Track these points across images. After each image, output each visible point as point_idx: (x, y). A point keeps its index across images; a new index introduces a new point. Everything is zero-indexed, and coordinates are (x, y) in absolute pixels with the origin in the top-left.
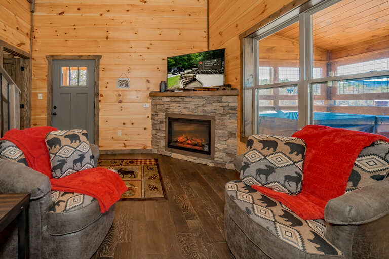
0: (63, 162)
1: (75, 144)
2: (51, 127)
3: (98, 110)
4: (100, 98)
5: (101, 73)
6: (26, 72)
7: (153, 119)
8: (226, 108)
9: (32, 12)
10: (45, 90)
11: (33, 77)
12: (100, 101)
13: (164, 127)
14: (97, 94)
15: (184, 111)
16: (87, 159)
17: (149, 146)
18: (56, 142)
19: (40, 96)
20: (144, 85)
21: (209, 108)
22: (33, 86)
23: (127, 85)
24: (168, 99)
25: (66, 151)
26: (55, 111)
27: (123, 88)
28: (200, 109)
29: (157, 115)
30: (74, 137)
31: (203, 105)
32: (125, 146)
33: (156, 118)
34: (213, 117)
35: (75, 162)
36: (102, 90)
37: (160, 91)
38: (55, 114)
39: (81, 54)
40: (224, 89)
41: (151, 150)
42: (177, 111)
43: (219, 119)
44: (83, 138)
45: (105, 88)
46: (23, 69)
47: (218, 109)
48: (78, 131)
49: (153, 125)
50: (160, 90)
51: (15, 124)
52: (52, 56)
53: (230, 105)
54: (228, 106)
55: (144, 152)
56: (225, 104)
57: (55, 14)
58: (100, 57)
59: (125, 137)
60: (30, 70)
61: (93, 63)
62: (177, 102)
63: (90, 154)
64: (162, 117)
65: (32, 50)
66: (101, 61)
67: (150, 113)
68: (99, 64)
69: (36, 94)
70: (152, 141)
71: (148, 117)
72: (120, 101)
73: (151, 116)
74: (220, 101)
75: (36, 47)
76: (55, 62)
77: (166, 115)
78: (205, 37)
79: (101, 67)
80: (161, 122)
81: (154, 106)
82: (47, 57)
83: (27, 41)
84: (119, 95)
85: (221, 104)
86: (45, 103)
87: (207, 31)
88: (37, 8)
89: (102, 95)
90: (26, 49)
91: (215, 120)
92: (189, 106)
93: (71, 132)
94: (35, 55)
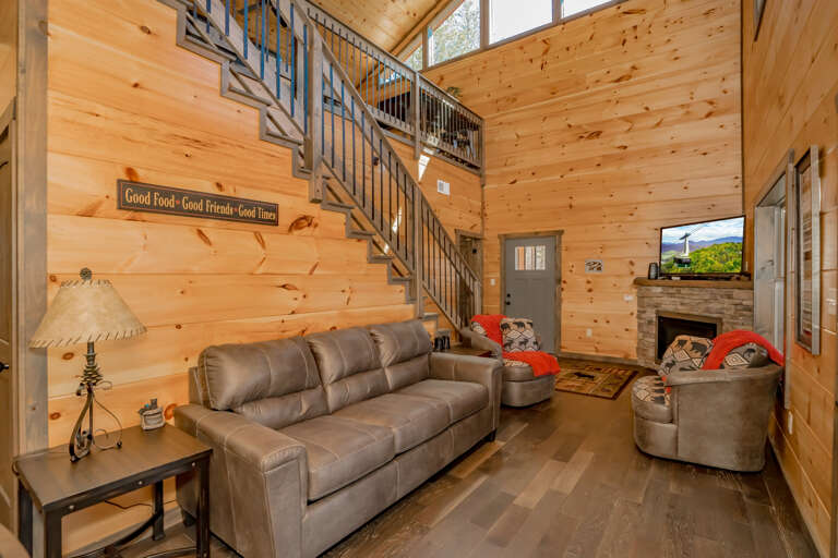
0: (512, 342)
1: (522, 329)
2: (504, 314)
3: (561, 300)
4: (563, 285)
5: (564, 253)
6: (478, 255)
7: (639, 317)
8: (739, 307)
9: (483, 186)
10: (498, 275)
11: (485, 260)
12: (562, 289)
13: (654, 330)
14: (559, 281)
15: (680, 307)
16: (530, 343)
17: (634, 356)
18: (506, 326)
19: (493, 282)
20: (625, 269)
21: (715, 306)
22: (485, 270)
23: (599, 269)
24: (659, 290)
25: (513, 334)
26: (508, 299)
27: (595, 272)
28: (703, 306)
29: (644, 312)
30: (520, 325)
31: (706, 300)
32: (597, 351)
33: (644, 316)
34: (720, 319)
35: (521, 343)
36: (565, 275)
37: (649, 278)
38: (508, 303)
39: (538, 230)
40: (738, 279)
41: (636, 361)
42: (670, 308)
43: (728, 323)
44: (528, 326)
45: (569, 273)
46: (475, 251)
47: (727, 310)
48: (525, 321)
49: (640, 325)
50: (649, 275)
51: (478, 312)
52: (505, 235)
53: (744, 303)
54: (741, 304)
55: (626, 362)
56: (738, 302)
57: (506, 185)
58: (561, 232)
59: (597, 339)
60: (482, 251)
61: (553, 239)
62: (672, 295)
63: (534, 339)
64: (651, 315)
65: (483, 229)
66: (564, 238)
67: (635, 308)
68: (560, 242)
69: (489, 279)
70: (638, 349)
71: (632, 314)
72: (590, 290)
73: (636, 313)
74: (730, 297)
75: (487, 226)
76: (508, 241)
77: (657, 312)
78: (737, 187)
79: (563, 245)
80: (650, 322)
81: (641, 298)
82: (499, 237)
83: (478, 220)
84: (589, 282)
85: (731, 301)
86: (498, 291)
87: (740, 176)
88: (488, 180)
89: (565, 282)
90: (477, 230)
91: (722, 324)
92: (686, 301)
93: (518, 320)
94: (486, 235)
